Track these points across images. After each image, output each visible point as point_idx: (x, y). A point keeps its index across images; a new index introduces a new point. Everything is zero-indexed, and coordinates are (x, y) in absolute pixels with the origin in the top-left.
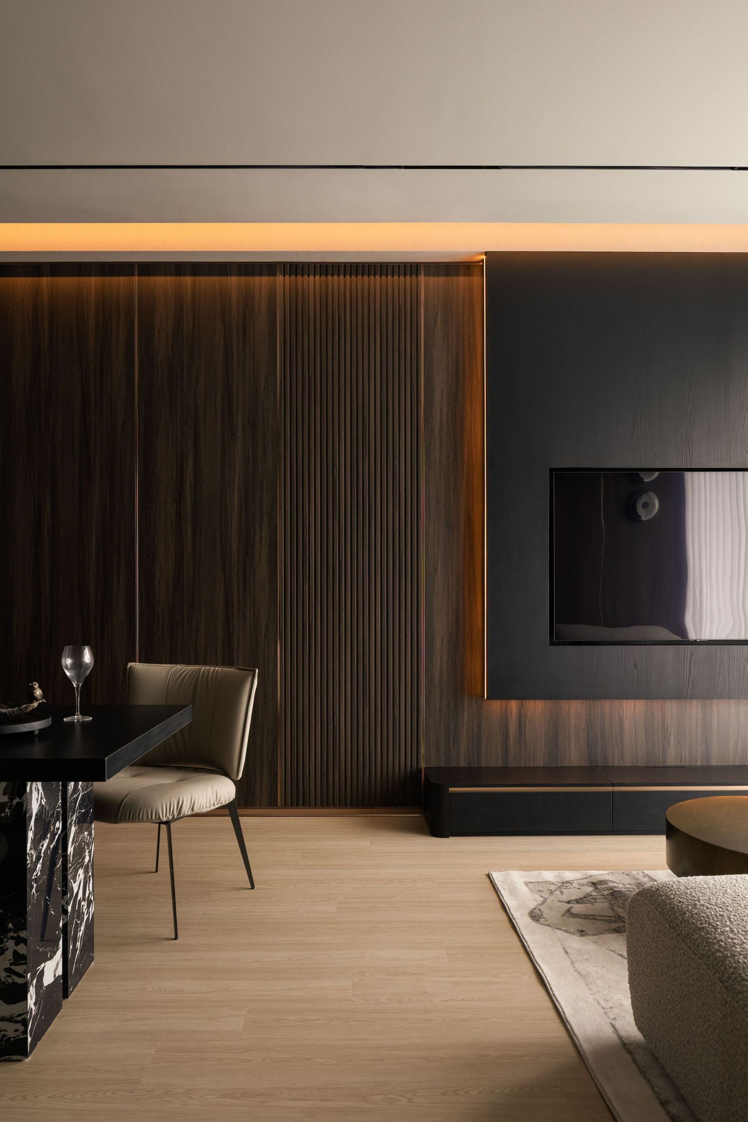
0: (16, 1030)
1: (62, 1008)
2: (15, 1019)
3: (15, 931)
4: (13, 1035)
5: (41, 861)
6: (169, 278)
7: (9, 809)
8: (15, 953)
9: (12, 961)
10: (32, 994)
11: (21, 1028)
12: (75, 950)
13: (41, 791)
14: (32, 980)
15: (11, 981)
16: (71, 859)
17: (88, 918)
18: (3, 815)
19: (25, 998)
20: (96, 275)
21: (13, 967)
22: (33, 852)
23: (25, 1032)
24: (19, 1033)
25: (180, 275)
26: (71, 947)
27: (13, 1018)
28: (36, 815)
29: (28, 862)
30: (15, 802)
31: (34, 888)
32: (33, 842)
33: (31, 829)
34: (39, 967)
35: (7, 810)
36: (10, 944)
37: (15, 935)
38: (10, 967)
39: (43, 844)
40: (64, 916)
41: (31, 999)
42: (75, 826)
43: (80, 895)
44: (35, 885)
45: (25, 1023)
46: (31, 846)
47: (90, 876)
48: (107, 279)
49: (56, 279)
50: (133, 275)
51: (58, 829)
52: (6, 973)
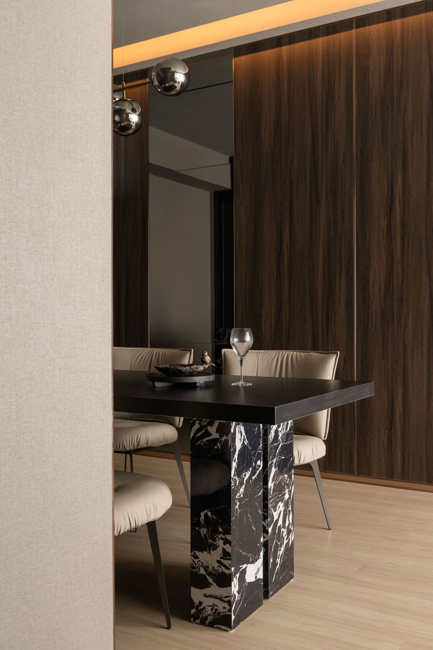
0: (224, 608)
1: (262, 604)
2: (223, 599)
3: (224, 534)
4: (222, 610)
5: (244, 487)
6: (381, 25)
7: (219, 443)
8: (224, 550)
9: (221, 556)
10: (236, 584)
11: (228, 607)
12: (275, 564)
13: (244, 433)
14: (236, 574)
15: (221, 571)
16: (272, 492)
17: (288, 543)
18: (216, 447)
19: (230, 585)
20: (323, 36)
21: (222, 561)
22: (236, 478)
23: (230, 611)
24: (225, 610)
25: (391, 20)
26: (271, 560)
27: (222, 598)
28: (239, 451)
29: (232, 484)
30: (223, 439)
31: (238, 505)
32: (236, 470)
33: (235, 461)
34: (242, 566)
35: (218, 444)
36: (220, 543)
37: (224, 537)
38: (220, 560)
39: (246, 474)
40: (265, 535)
41: (235, 587)
42: (275, 468)
43: (280, 523)
44: (238, 503)
45: (230, 603)
46: (235, 473)
47: (289, 511)
48: (332, 37)
49: (292, 46)
50: (352, 29)
51: (260, 466)
52: (218, 564)
